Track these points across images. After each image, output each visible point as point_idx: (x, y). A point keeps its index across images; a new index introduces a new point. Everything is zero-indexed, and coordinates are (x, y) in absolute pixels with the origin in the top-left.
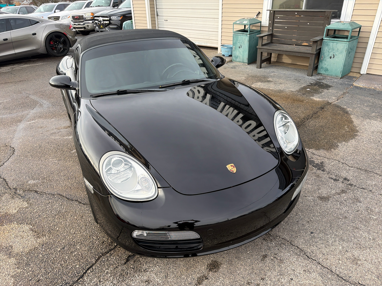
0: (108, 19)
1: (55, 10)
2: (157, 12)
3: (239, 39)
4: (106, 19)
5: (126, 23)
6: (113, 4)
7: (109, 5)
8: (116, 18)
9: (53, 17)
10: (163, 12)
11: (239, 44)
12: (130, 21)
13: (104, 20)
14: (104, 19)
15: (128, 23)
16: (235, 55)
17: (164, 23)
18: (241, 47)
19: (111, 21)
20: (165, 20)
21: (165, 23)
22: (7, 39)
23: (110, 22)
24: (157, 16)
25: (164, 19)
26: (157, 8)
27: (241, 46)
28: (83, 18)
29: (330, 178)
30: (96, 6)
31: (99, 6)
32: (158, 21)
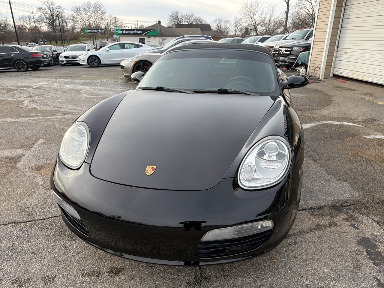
0: (290, 49)
1: (258, 42)
2: (338, 43)
4: (288, 49)
5: (302, 54)
6: (307, 38)
7: (302, 38)
8: (297, 49)
10: (345, 44)
12: (308, 52)
13: (286, 51)
14: (286, 49)
15: (304, 54)
17: (343, 56)
19: (292, 52)
20: (344, 53)
23: (290, 53)
24: (338, 48)
25: (344, 51)
26: (339, 40)
28: (273, 49)
30: (290, 39)
31: (293, 39)
32: (337, 54)
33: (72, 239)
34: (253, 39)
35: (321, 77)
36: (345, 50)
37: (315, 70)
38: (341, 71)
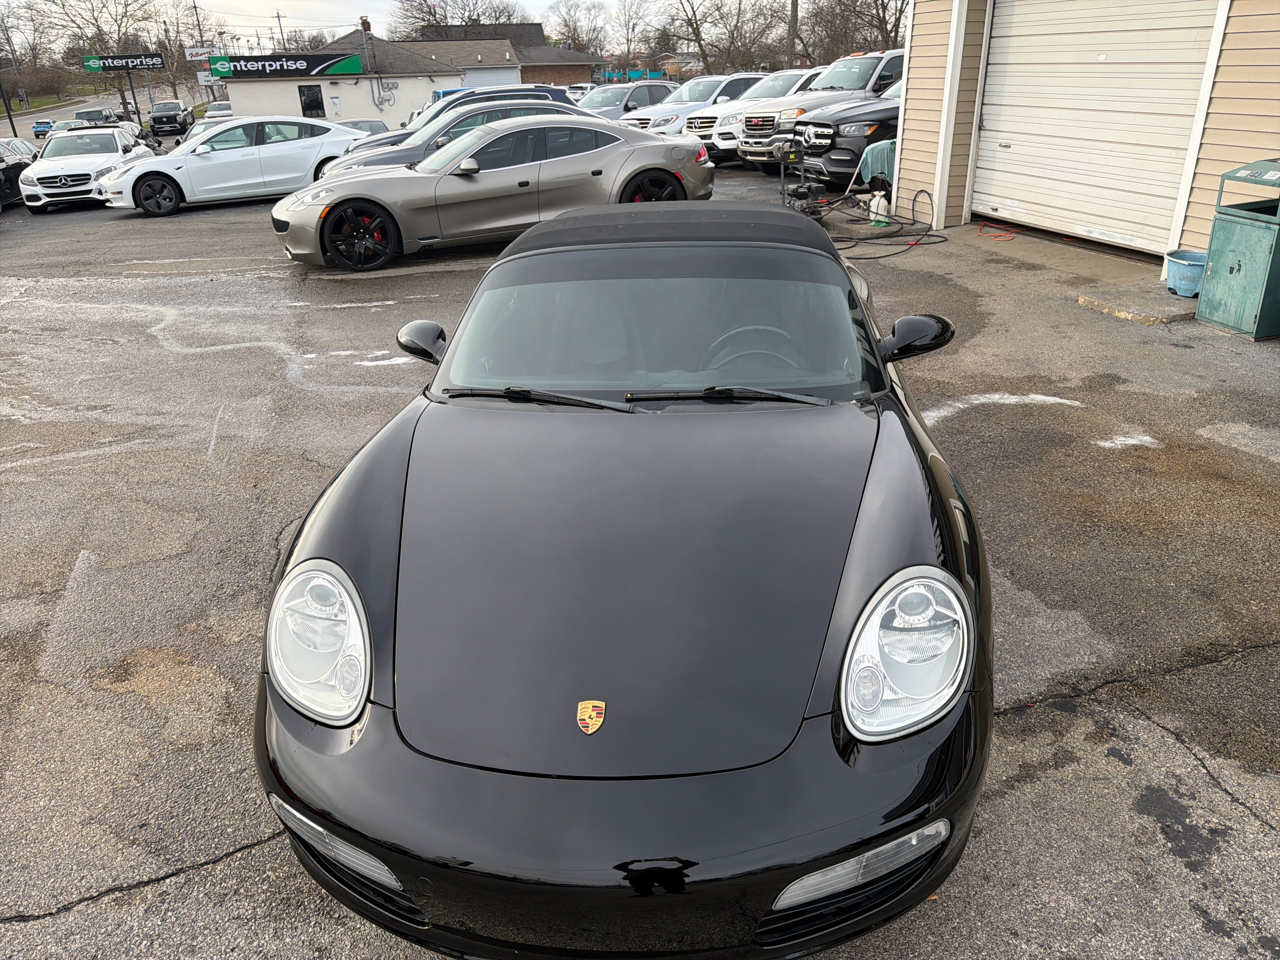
0: (831, 131)
1: (718, 95)
2: (981, 115)
3: (1235, 239)
4: (827, 131)
5: (873, 149)
6: (875, 84)
7: (862, 84)
8: (854, 131)
9: (699, 118)
10: (1002, 118)
11: (1231, 255)
12: (889, 141)
13: (818, 136)
14: (820, 130)
15: (879, 148)
16: (1210, 296)
17: (998, 155)
18: (1239, 270)
19: (838, 140)
20: (1000, 145)
21: (1001, 154)
22: (526, 184)
23: (833, 142)
24: (980, 129)
25: (1000, 141)
26: (983, 104)
27: (1240, 266)
28: (773, 125)
29: (1196, 907)
30: (823, 89)
31: (832, 88)
32: (978, 148)
33: (331, 917)
34: (702, 88)
35: (937, 221)
36: (1003, 138)
37: (914, 200)
38: (995, 202)
